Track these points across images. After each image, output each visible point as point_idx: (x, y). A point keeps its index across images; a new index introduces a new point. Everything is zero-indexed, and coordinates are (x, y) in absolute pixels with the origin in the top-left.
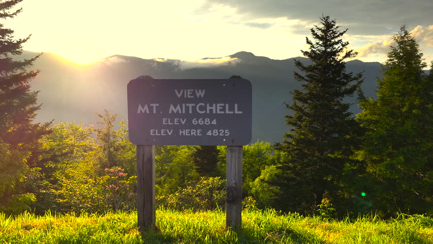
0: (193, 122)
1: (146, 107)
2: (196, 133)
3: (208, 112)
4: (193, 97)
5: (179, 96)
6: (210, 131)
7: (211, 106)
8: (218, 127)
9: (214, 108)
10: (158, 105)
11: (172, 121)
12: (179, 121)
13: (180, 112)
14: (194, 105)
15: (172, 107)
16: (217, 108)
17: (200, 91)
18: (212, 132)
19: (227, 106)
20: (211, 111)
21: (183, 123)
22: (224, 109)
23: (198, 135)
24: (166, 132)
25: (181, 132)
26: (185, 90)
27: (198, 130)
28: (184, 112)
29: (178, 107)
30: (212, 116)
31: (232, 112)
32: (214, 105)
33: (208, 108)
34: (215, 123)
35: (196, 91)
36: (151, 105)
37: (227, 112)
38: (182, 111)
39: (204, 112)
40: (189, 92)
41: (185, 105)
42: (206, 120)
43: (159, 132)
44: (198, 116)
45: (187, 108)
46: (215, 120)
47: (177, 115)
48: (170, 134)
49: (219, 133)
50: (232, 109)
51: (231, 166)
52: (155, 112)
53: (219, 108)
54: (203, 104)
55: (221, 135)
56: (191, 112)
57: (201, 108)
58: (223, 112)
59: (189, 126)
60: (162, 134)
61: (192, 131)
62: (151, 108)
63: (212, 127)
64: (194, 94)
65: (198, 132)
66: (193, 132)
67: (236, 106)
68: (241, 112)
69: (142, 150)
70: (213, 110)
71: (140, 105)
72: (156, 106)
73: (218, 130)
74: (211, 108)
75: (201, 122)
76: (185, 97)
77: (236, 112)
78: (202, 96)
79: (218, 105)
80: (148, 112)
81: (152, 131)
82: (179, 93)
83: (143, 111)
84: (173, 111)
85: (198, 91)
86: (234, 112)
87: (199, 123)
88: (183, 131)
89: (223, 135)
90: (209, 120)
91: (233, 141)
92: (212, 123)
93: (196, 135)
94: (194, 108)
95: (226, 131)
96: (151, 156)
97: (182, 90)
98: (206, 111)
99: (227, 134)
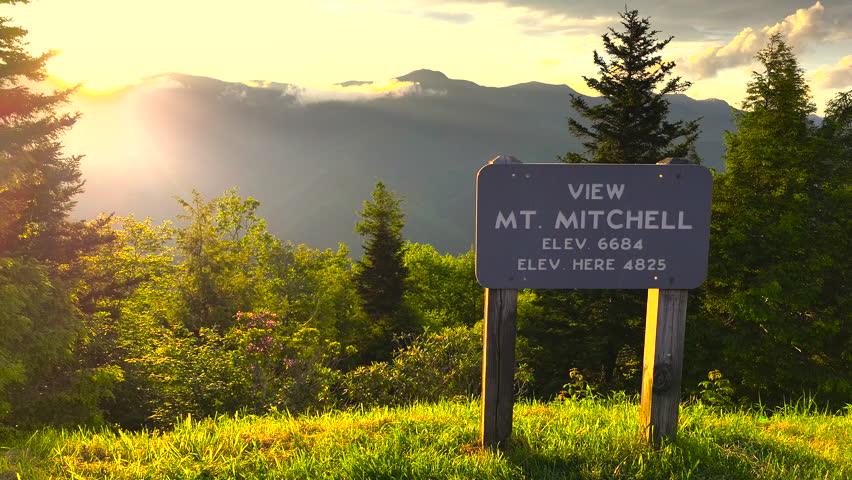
0: (600, 244)
1: (512, 217)
2: (604, 266)
3: (628, 226)
4: (601, 198)
5: (576, 196)
6: (630, 263)
7: (635, 214)
8: (645, 254)
9: (639, 219)
10: (534, 213)
11: (560, 243)
12: (573, 244)
13: (576, 226)
14: (602, 213)
15: (561, 217)
16: (645, 219)
17: (615, 186)
18: (634, 264)
19: (665, 214)
20: (634, 224)
21: (581, 247)
22: (658, 220)
23: (608, 268)
24: (547, 264)
25: (575, 264)
26: (588, 186)
27: (608, 260)
28: (583, 226)
29: (573, 217)
30: (634, 233)
31: (673, 227)
32: (640, 213)
33: (629, 218)
34: (640, 247)
35: (608, 186)
36: (522, 213)
37: (664, 226)
38: (579, 225)
39: (620, 226)
40: (595, 188)
41: (587, 213)
42: (623, 241)
43: (535, 264)
44: (609, 234)
45: (590, 219)
46: (640, 242)
47: (571, 232)
48: (554, 267)
49: (647, 264)
50: (672, 220)
51: (665, 325)
52: (528, 226)
53: (648, 219)
54: (620, 212)
55: (650, 268)
56: (595, 226)
57: (616, 219)
58: (656, 227)
59: (592, 252)
60: (540, 268)
61: (596, 261)
62: (521, 220)
63: (633, 255)
64: (603, 192)
65: (608, 264)
66: (599, 263)
67: (681, 214)
68: (689, 227)
69: (499, 298)
70: (637, 222)
71: (500, 213)
72: (532, 216)
73: (646, 260)
74: (635, 219)
75: (613, 244)
76: (587, 198)
77: (681, 226)
78: (619, 197)
79: (648, 213)
80: (515, 226)
81: (520, 262)
82: (576, 191)
83: (506, 224)
84: (562, 224)
85: (612, 187)
86: (677, 227)
87: (611, 247)
88: (579, 262)
89: (654, 269)
90: (629, 240)
91: (671, 280)
92: (635, 247)
93: (602, 269)
94: (602, 219)
95: (660, 261)
96: (515, 308)
97: (582, 186)
98: (625, 224)
99: (662, 267)
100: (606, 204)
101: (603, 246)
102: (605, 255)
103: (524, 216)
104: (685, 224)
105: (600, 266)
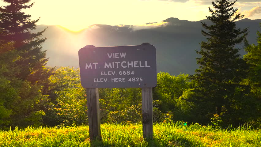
0: (120, 73)
1: (90, 65)
2: (122, 80)
3: (129, 67)
4: (119, 58)
5: (110, 57)
6: (130, 79)
7: (130, 63)
8: (135, 76)
9: (132, 64)
10: (97, 63)
11: (107, 73)
12: (111, 73)
13: (111, 67)
14: (119, 62)
15: (106, 65)
16: (134, 64)
17: (123, 53)
18: (132, 79)
19: (140, 62)
20: (130, 66)
21: (113, 74)
22: (138, 64)
23: (123, 81)
24: (103, 80)
25: (112, 80)
26: (114, 54)
27: (123, 78)
28: (113, 67)
29: (110, 64)
30: (131, 69)
31: (144, 67)
32: (132, 62)
33: (129, 64)
34: (133, 74)
35: (120, 54)
36: (93, 63)
37: (141, 66)
38: (112, 67)
39: (126, 67)
40: (116, 54)
41: (114, 63)
42: (127, 72)
43: (99, 80)
44: (122, 70)
45: (115, 65)
46: (133, 72)
47: (109, 69)
48: (106, 81)
49: (136, 80)
50: (143, 64)
51: (145, 100)
52: (96, 68)
53: (135, 64)
54: (125, 62)
55: (137, 81)
56: (118, 67)
57: (124, 65)
58: (138, 67)
59: (117, 76)
60: (101, 81)
61: (119, 79)
62: (93, 66)
63: (131, 76)
64: (119, 56)
65: (123, 80)
66: (120, 79)
67: (146, 62)
68: (149, 66)
69: (90, 91)
70: (131, 65)
71: (87, 64)
72: (96, 64)
73: (136, 78)
74: (130, 64)
76: (114, 58)
77: (146, 66)
78: (124, 57)
79: (135, 62)
80: (92, 68)
81: (94, 80)
83: (89, 67)
84: (106, 67)
86: (145, 66)
87: (123, 74)
88: (113, 79)
89: (138, 81)
90: (129, 72)
91: (145, 85)
92: (132, 74)
93: (121, 81)
94: (120, 65)
95: (140, 78)
96: (95, 94)
97: (112, 54)
98: (127, 66)
99: (141, 80)
100: (121, 60)
102: (122, 76)
103: (94, 64)
104: (148, 65)
105: (120, 80)
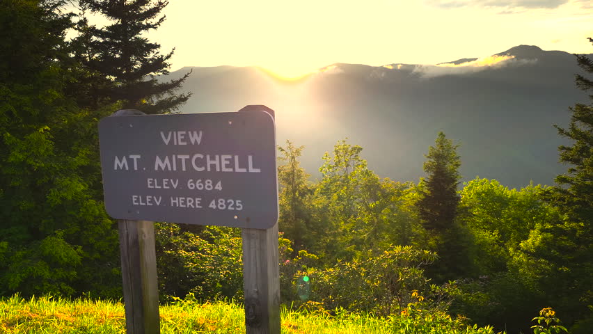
0: (189, 185)
1: (124, 160)
2: (194, 204)
3: (209, 169)
4: (186, 143)
5: (167, 142)
6: (214, 202)
7: (213, 158)
8: (224, 195)
9: (217, 162)
10: (139, 157)
11: (160, 183)
12: (169, 184)
13: (170, 169)
14: (188, 157)
15: (158, 161)
16: (222, 163)
17: (195, 133)
18: (217, 204)
19: (237, 158)
20: (213, 166)
21: (175, 186)
22: (231, 165)
23: (197, 206)
25: (172, 201)
26: (175, 133)
27: (197, 199)
28: (175, 169)
29: (167, 161)
30: (215, 175)
31: (245, 170)
32: (217, 157)
33: (209, 162)
34: (220, 188)
35: (190, 133)
36: (131, 157)
37: (238, 170)
39: (203, 169)
40: (181, 135)
41: (176, 157)
42: (206, 182)
43: (144, 200)
44: (196, 176)
45: (178, 162)
46: (219, 183)
47: (167, 173)
48: (158, 203)
49: (227, 204)
50: (243, 164)
52: (136, 168)
53: (224, 163)
54: (202, 157)
55: (230, 208)
56: (184, 168)
57: (201, 162)
58: (231, 170)
59: (183, 191)
60: (148, 204)
61: (188, 199)
62: (130, 162)
63: (215, 195)
64: (186, 138)
65: (197, 202)
66: (190, 201)
67: (250, 158)
68: (258, 171)
69: (125, 228)
70: (215, 165)
71: (116, 157)
72: (137, 159)
73: (226, 200)
74: (213, 162)
75: (199, 185)
76: (175, 144)
77: (251, 170)
78: (199, 143)
79: (223, 157)
80: (127, 168)
81: (134, 198)
82: (167, 138)
83: (121, 166)
84: (159, 167)
85: (192, 133)
86: (248, 170)
87: (198, 187)
88: (175, 200)
89: (233, 209)
90: (211, 182)
91: (248, 220)
92: (216, 188)
93: (193, 207)
94: (188, 162)
95: (237, 201)
96: (137, 236)
97: (170, 134)
98: (206, 168)
99: (239, 207)
100: (191, 149)
101: (192, 186)
102: (195, 193)
103: (133, 159)
104: (254, 167)
105: (191, 204)
